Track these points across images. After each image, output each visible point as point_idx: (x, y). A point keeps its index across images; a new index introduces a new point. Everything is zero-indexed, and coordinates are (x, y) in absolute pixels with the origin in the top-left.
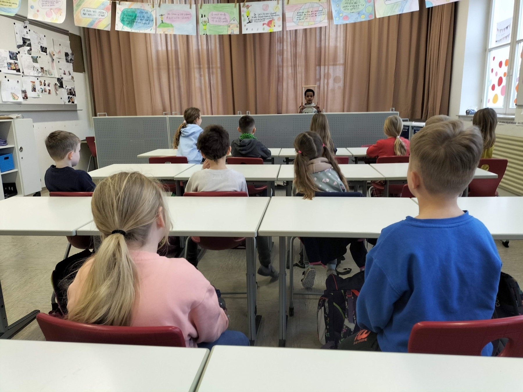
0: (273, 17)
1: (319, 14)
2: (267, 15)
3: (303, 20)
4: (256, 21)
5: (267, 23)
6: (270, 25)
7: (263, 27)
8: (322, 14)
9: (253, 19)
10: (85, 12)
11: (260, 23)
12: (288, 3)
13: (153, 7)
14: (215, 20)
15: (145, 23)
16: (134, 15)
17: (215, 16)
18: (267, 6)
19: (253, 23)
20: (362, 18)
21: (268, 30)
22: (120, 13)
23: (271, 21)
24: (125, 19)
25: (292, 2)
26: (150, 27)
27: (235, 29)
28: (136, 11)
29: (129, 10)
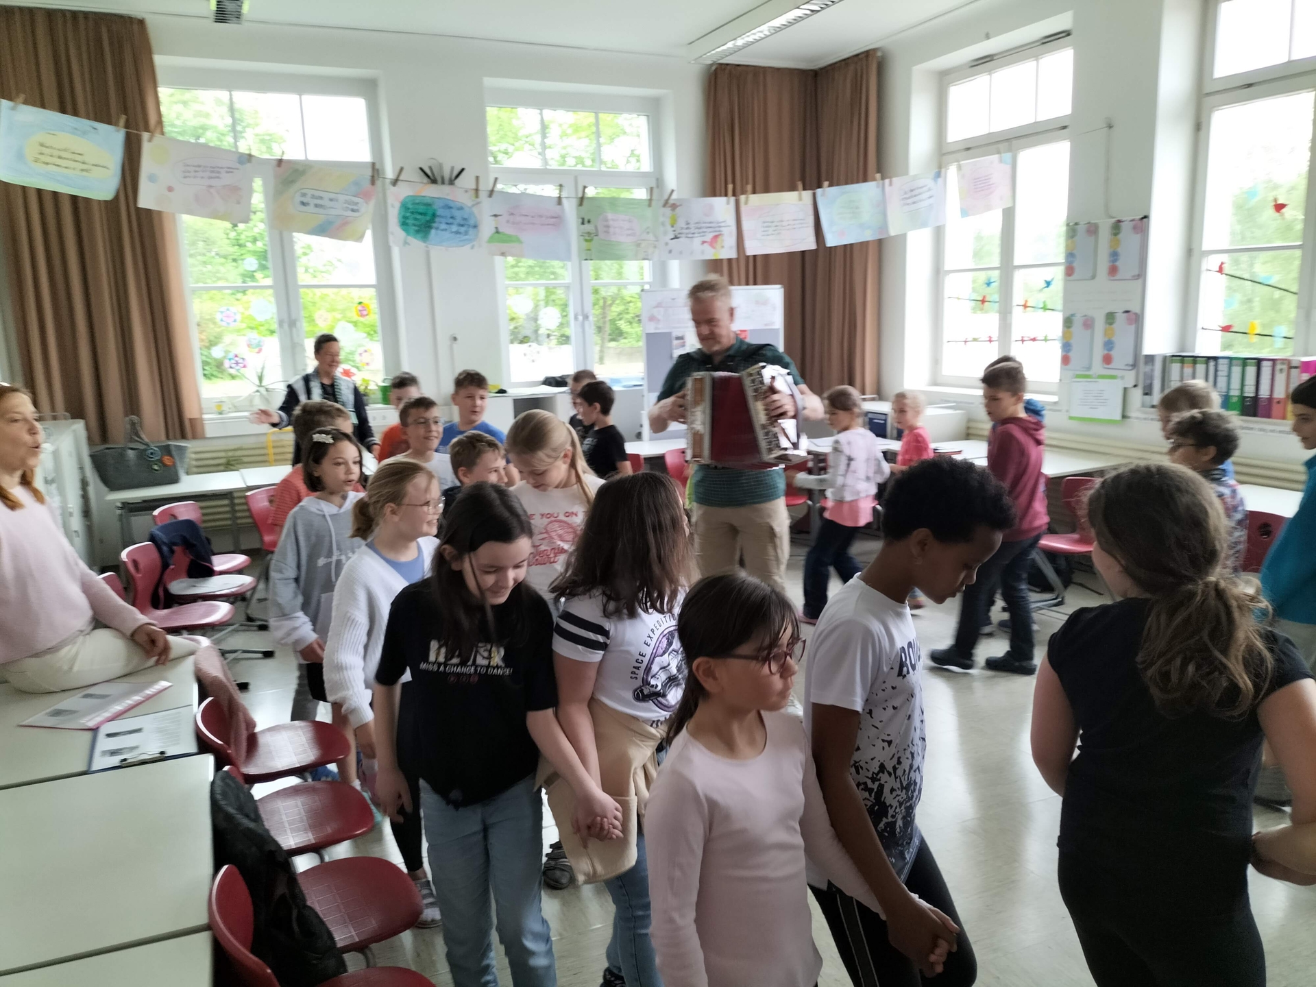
1: (800, 225)
2: (710, 225)
3: (772, 237)
4: (690, 236)
5: (709, 240)
6: (715, 245)
7: (701, 248)
8: (804, 225)
9: (682, 231)
10: (305, 200)
11: (697, 241)
12: (746, 203)
13: (477, 196)
14: (611, 230)
15: (457, 233)
16: (430, 212)
17: (611, 223)
18: (711, 207)
19: (682, 240)
20: (868, 236)
21: (711, 254)
22: (398, 205)
23: (716, 237)
24: (410, 221)
25: (753, 202)
26: (470, 241)
27: (650, 250)
28: (434, 203)
29: (417, 201)
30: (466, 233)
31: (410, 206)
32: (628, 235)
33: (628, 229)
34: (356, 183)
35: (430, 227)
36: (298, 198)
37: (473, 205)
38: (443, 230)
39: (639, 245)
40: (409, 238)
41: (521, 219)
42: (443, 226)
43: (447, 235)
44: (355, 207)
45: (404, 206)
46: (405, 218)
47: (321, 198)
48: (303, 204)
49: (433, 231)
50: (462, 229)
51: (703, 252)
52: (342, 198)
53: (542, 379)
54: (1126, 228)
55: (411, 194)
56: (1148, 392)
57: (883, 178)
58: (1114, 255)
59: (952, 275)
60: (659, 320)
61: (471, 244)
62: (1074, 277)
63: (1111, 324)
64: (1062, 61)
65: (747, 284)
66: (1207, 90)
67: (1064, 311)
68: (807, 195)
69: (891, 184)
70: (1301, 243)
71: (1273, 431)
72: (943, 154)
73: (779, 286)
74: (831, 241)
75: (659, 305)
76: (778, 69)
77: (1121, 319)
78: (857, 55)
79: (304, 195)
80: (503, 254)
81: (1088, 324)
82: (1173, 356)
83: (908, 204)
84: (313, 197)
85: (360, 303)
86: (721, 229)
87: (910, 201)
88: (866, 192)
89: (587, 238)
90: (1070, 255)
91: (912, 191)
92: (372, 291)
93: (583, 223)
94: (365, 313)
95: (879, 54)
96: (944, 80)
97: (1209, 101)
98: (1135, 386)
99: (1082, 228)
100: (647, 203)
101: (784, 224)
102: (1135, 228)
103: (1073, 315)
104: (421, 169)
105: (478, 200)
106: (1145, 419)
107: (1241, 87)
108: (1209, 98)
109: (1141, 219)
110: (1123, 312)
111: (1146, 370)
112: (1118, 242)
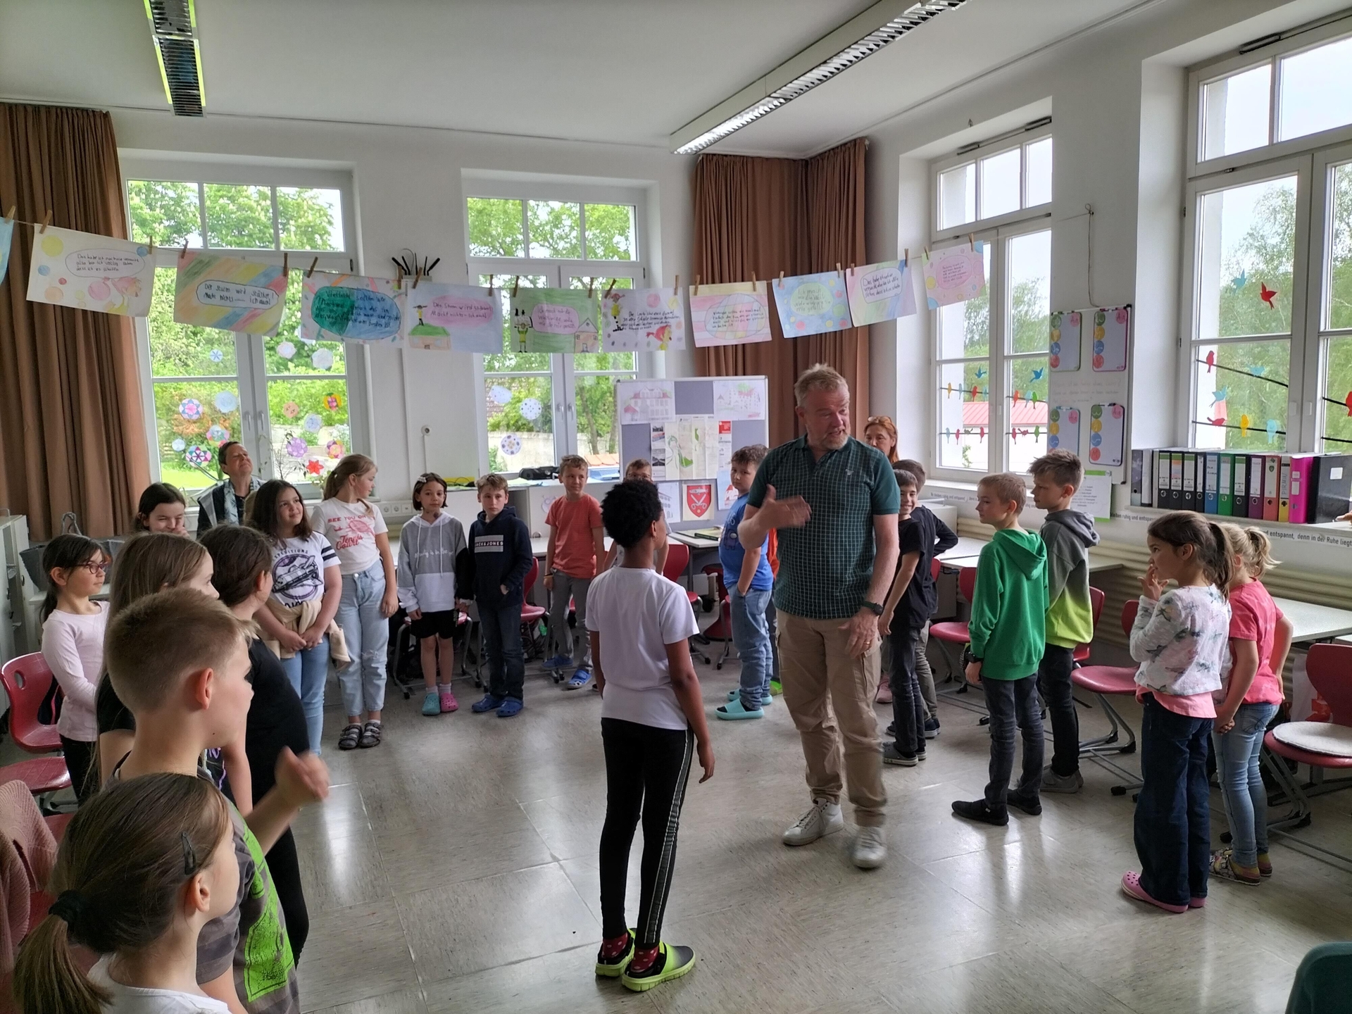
0: (668, 320)
1: (754, 316)
2: (656, 316)
3: (725, 328)
4: (634, 327)
5: (655, 332)
6: (661, 336)
7: (646, 340)
8: (759, 316)
9: (625, 323)
10: (210, 293)
11: (642, 333)
12: (695, 293)
13: (399, 287)
14: (547, 321)
15: (376, 325)
16: (348, 303)
17: (547, 314)
18: (657, 298)
19: (626, 331)
20: (829, 327)
22: (312, 297)
23: (663, 329)
25: (704, 293)
26: (391, 333)
27: (590, 343)
28: (353, 294)
29: (334, 292)
30: (387, 325)
31: (326, 297)
32: (565, 326)
33: (565, 321)
34: (266, 275)
35: (348, 320)
36: (202, 290)
37: (395, 297)
38: (360, 322)
39: (578, 337)
40: (323, 330)
41: (448, 310)
42: (362, 318)
43: (366, 326)
44: (264, 299)
45: (319, 297)
46: (319, 309)
47: (228, 290)
48: (208, 296)
49: (350, 323)
50: (383, 321)
52: (250, 289)
54: (1110, 317)
55: (328, 285)
56: (1137, 489)
58: (1099, 345)
59: (944, 366)
60: (636, 412)
61: (392, 337)
62: (1058, 369)
63: (1097, 417)
64: (1041, 151)
66: (1191, 174)
67: (1050, 403)
68: (761, 286)
69: (852, 274)
70: (1290, 333)
73: (763, 377)
74: (789, 332)
75: (636, 396)
76: (767, 159)
78: (845, 144)
79: (209, 287)
80: (427, 347)
81: (1075, 417)
82: (1160, 452)
83: (873, 294)
84: (219, 289)
85: (330, 395)
87: (875, 291)
88: (826, 283)
89: (521, 329)
90: (1055, 346)
91: (875, 281)
93: (517, 314)
94: (335, 404)
95: (867, 142)
96: (933, 167)
97: (1191, 186)
98: (1124, 483)
99: (1065, 318)
100: (587, 293)
101: (736, 315)
102: (1119, 317)
103: (1060, 408)
104: (394, 259)
106: (1134, 518)
107: (1225, 171)
108: (1193, 183)
109: (1125, 308)
110: (1110, 405)
111: (1135, 466)
112: (1103, 331)
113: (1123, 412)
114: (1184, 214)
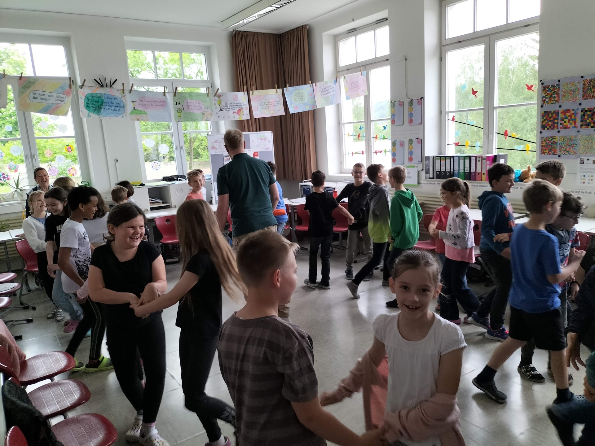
1: (277, 104)
2: (237, 105)
3: (266, 110)
4: (228, 109)
5: (237, 112)
6: (239, 113)
7: (233, 115)
8: (279, 104)
9: (224, 107)
10: (35, 96)
11: (231, 112)
12: (253, 94)
13: (124, 93)
14: (190, 107)
15: (114, 110)
16: (101, 101)
17: (190, 104)
18: (237, 96)
19: (224, 111)
20: (308, 108)
21: (238, 118)
22: (84, 98)
23: (240, 110)
24: (91, 105)
25: (256, 94)
26: (121, 114)
27: (209, 116)
28: (102, 97)
29: (93, 96)
30: (119, 110)
31: (90, 98)
32: (198, 110)
33: (198, 107)
34: (62, 88)
35: (101, 108)
36: (32, 95)
37: (122, 97)
38: (107, 109)
39: (204, 114)
40: (90, 113)
41: (147, 103)
42: (107, 107)
43: (110, 111)
44: (62, 99)
45: (87, 98)
46: (88, 104)
47: (44, 95)
48: (34, 98)
49: (102, 110)
50: (117, 109)
51: (234, 117)
52: (55, 95)
53: (161, 178)
54: (415, 102)
55: (91, 92)
56: (427, 172)
57: (312, 83)
58: (411, 115)
59: (345, 125)
60: (217, 148)
61: (122, 116)
62: (395, 124)
63: (411, 144)
64: (384, 32)
65: (257, 131)
66: (444, 44)
67: (392, 140)
68: (280, 91)
69: (316, 85)
70: (483, 107)
71: (478, 186)
72: (338, 72)
73: (271, 132)
74: (292, 111)
75: (216, 142)
76: (263, 34)
77: (415, 141)
78: (298, 28)
79: (35, 94)
80: (138, 120)
81: (402, 144)
82: (436, 156)
83: (324, 94)
84: (39, 94)
85: (68, 145)
86: (242, 106)
87: (325, 93)
88: (306, 89)
89: (178, 111)
90: (393, 115)
91: (326, 88)
92: (73, 140)
93: (176, 104)
94: (70, 150)
95: (308, 27)
96: (336, 39)
97: (444, 49)
98: (422, 170)
99: (397, 104)
100: (207, 94)
101: (270, 104)
102: (418, 103)
103: (396, 141)
104: (95, 80)
105: (124, 95)
106: (427, 184)
107: (457, 43)
108: (444, 47)
109: (421, 99)
110: (416, 139)
111: (427, 163)
112: (412, 109)
113: (421, 142)
114: (442, 60)
